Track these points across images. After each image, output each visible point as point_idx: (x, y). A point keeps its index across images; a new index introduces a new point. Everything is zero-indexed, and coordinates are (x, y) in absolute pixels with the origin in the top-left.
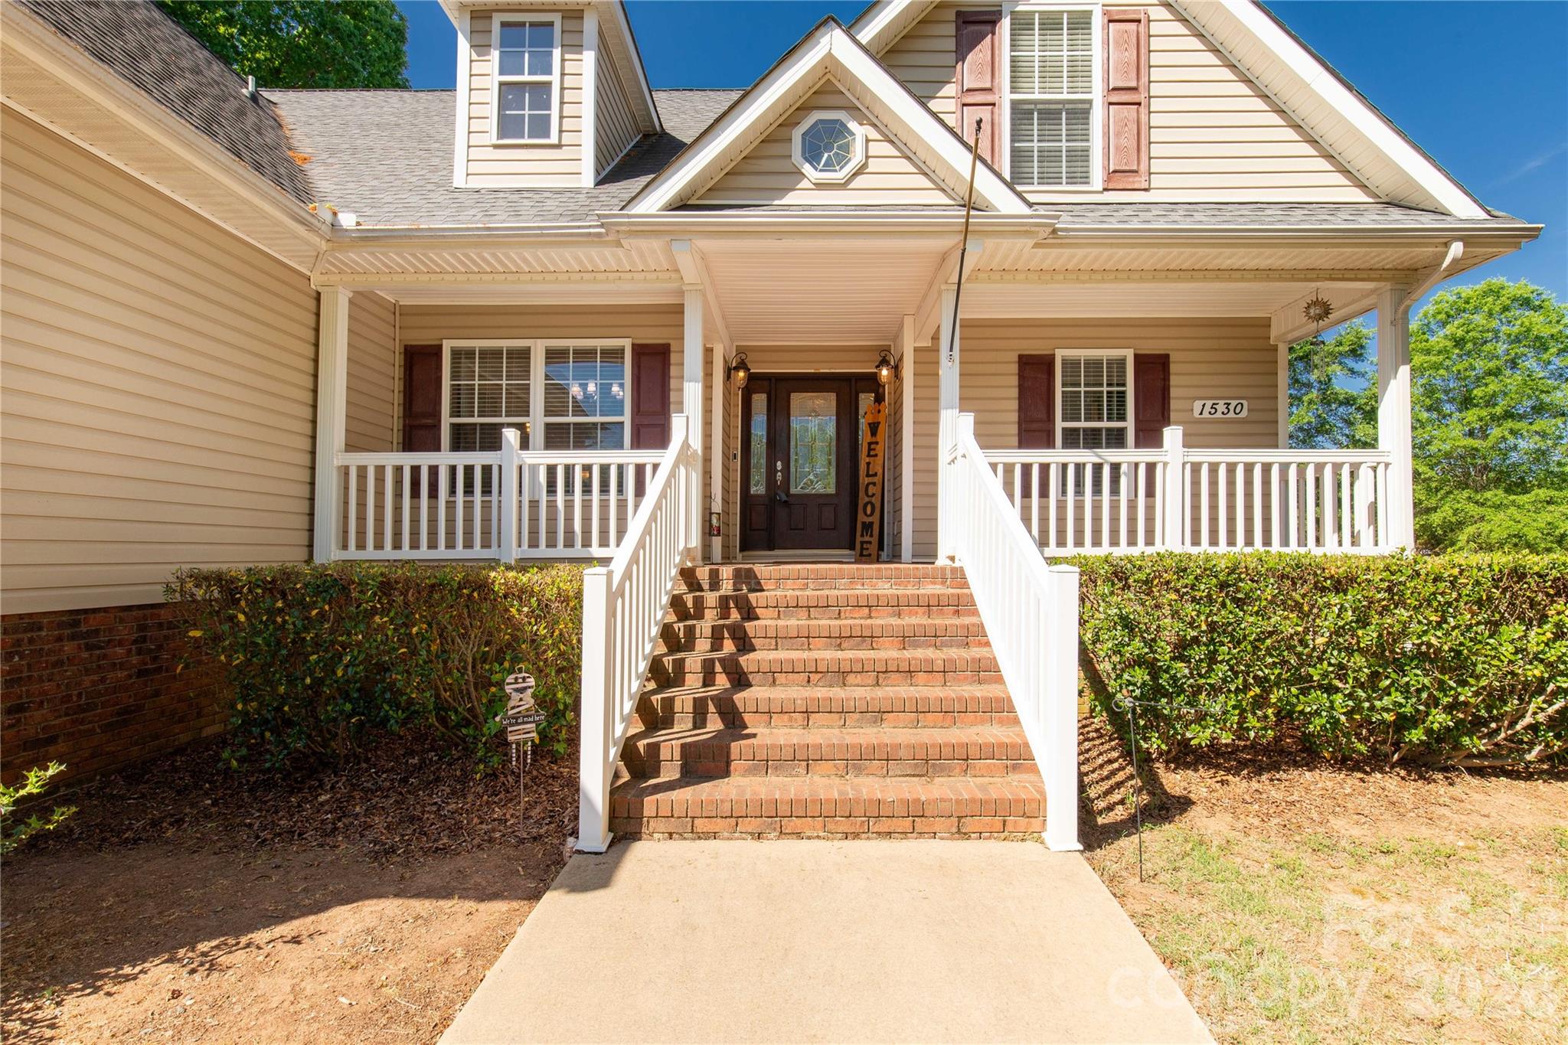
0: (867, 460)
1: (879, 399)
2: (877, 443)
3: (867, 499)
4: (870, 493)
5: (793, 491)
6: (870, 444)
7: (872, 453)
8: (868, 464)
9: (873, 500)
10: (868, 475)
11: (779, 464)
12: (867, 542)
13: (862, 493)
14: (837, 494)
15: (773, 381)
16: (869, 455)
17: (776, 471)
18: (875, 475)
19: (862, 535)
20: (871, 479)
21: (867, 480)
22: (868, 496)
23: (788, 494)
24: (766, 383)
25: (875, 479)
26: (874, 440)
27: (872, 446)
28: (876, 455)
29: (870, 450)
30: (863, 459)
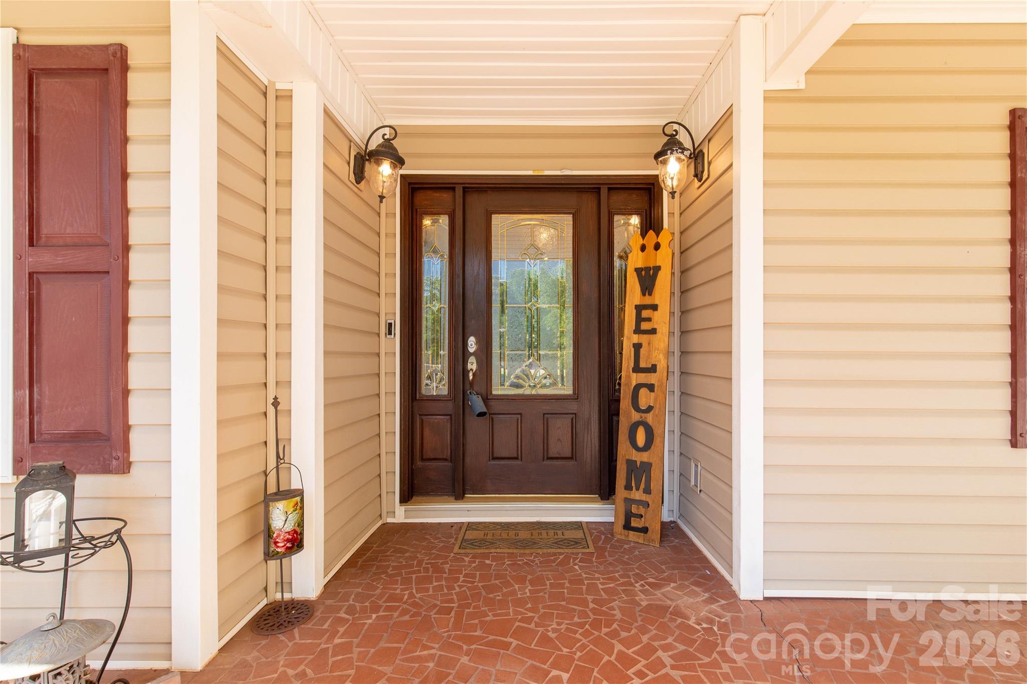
0: (635, 338)
1: (652, 224)
2: (654, 307)
3: (636, 416)
4: (643, 405)
5: (497, 391)
6: (639, 308)
7: (645, 326)
8: (637, 347)
9: (650, 418)
10: (637, 369)
11: (472, 341)
12: (639, 502)
13: (625, 403)
14: (576, 396)
15: (459, 191)
16: (638, 331)
17: (465, 355)
18: (653, 369)
19: (628, 487)
20: (642, 378)
21: (636, 379)
22: (637, 409)
23: (487, 398)
24: (446, 196)
25: (652, 378)
26: (647, 300)
27: (645, 314)
28: (653, 331)
29: (639, 319)
30: (629, 339)
